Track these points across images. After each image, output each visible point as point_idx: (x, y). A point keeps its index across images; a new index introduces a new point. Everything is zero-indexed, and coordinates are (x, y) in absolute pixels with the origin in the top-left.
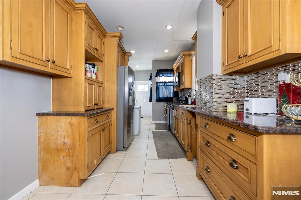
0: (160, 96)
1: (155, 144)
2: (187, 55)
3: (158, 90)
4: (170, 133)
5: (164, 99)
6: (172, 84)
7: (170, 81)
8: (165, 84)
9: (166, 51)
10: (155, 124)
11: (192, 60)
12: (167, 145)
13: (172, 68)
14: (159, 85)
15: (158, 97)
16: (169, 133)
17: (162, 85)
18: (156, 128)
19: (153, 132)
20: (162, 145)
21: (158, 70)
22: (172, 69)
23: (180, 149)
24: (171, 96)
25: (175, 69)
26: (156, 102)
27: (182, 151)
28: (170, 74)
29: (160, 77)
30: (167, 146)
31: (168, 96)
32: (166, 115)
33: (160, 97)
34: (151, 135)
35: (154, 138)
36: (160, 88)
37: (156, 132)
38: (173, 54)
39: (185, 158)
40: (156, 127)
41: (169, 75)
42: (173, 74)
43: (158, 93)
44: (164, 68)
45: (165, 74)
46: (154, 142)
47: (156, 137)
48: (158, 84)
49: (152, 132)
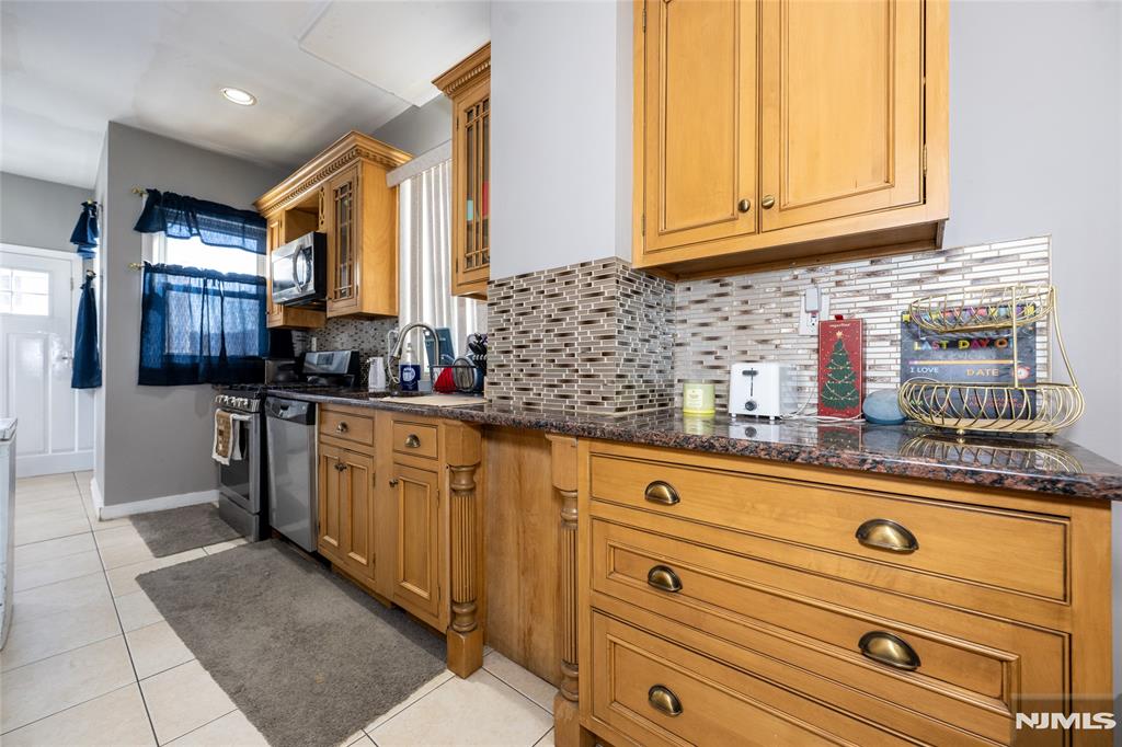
0: (175, 351)
1: (208, 665)
2: (375, 160)
3: (154, 316)
4: (275, 550)
5: (202, 366)
6: (252, 289)
7: (240, 271)
8: (210, 282)
9: (238, 97)
10: (137, 518)
11: (394, 190)
12: (304, 637)
13: (256, 204)
14: (168, 287)
15: (153, 351)
16: (269, 553)
17: (187, 289)
18: (160, 549)
19: (146, 581)
20: (266, 650)
21: (153, 194)
22: (253, 209)
23: (385, 632)
24: (254, 351)
25: (276, 215)
26: (141, 382)
27: (405, 639)
28: (244, 234)
29: (169, 236)
30: (304, 641)
31: (230, 352)
32: (238, 457)
33: (170, 356)
34: (144, 610)
35: (176, 622)
36: (173, 303)
37: (175, 573)
38: (274, 132)
39: (442, 671)
40: (156, 536)
41: (236, 240)
42: (262, 238)
43: (154, 333)
44: (200, 196)
45: (210, 226)
46: (191, 656)
47: (186, 608)
48: (159, 279)
49: (137, 586)
